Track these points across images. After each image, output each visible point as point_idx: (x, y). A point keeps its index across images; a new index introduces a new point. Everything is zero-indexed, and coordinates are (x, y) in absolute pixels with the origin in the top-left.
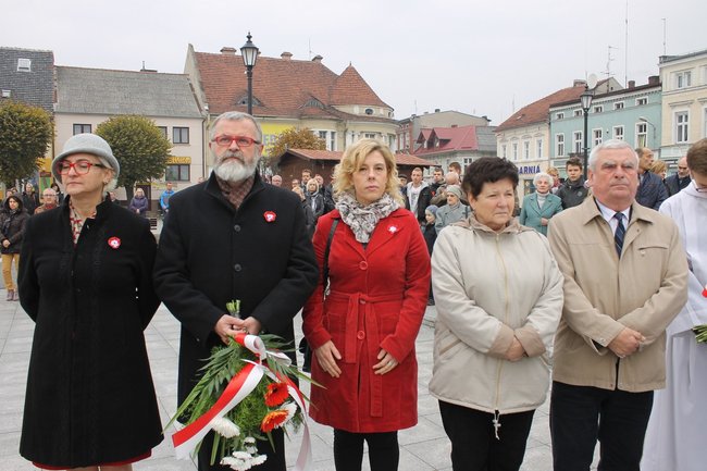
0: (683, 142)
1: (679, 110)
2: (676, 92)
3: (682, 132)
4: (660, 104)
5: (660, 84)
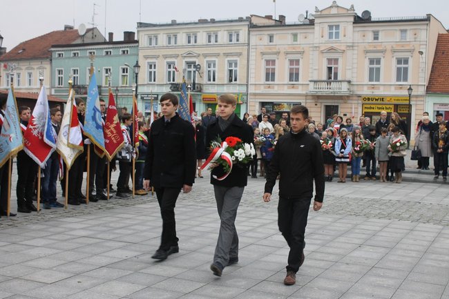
0: (153, 82)
1: (150, 60)
2: (147, 48)
3: (152, 76)
4: (138, 55)
5: (137, 42)
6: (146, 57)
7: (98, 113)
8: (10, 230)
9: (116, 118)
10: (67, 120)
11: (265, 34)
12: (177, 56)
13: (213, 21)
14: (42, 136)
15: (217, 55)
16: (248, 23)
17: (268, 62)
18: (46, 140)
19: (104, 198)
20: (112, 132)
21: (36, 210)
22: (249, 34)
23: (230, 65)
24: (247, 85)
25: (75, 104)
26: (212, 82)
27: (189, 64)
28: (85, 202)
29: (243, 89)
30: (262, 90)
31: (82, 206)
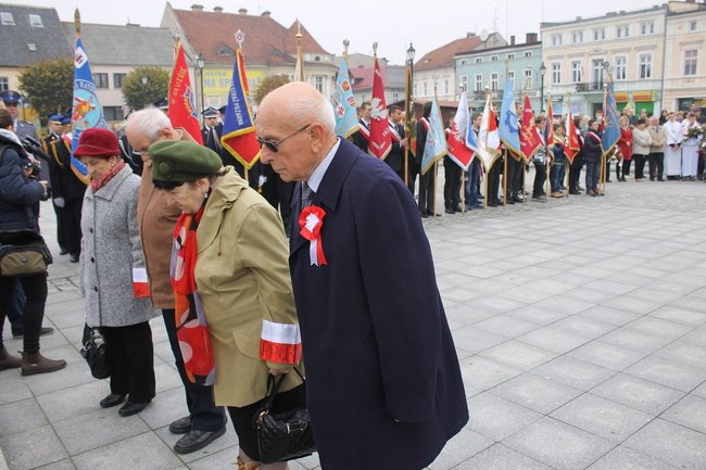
0: (557, 83)
1: (554, 61)
2: (551, 49)
3: (556, 78)
4: (541, 56)
5: (540, 43)
6: (550, 58)
7: (512, 117)
8: (439, 229)
9: (532, 122)
10: (485, 125)
11: (686, 21)
12: (582, 55)
13: (623, 13)
14: (464, 141)
15: (628, 50)
16: (665, 11)
17: (688, 53)
18: (468, 145)
19: (520, 201)
20: (528, 135)
21: (460, 211)
22: (666, 23)
23: (643, 59)
24: (662, 81)
25: (492, 108)
26: (621, 79)
27: (596, 62)
28: (502, 204)
29: (657, 86)
30: (680, 85)
31: (500, 207)
